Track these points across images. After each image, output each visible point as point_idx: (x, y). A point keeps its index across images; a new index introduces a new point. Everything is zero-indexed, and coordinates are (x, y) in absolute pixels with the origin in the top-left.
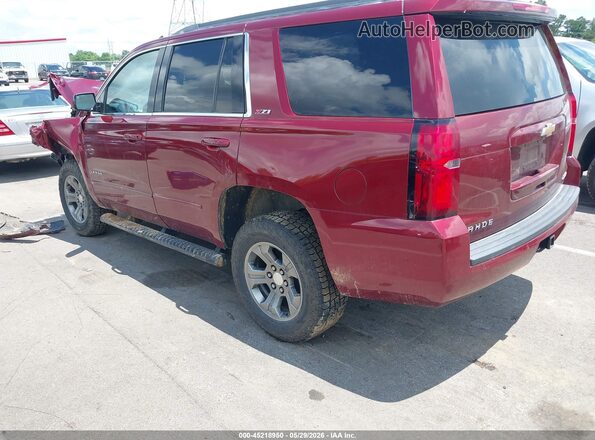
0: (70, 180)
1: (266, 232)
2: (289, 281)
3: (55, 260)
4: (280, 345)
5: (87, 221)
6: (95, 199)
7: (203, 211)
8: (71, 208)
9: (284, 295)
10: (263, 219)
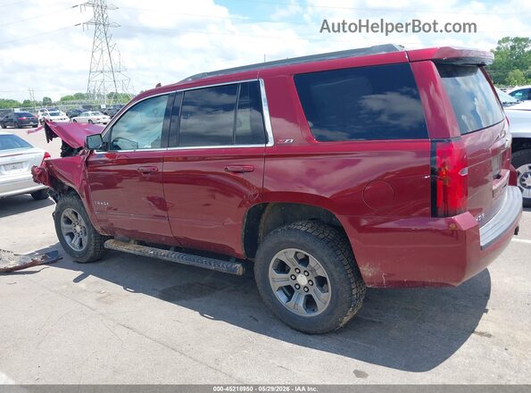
0: (68, 213)
1: (294, 240)
2: (314, 280)
3: (65, 287)
4: (310, 338)
5: (87, 249)
6: (98, 228)
7: (225, 227)
8: (67, 239)
9: (309, 293)
10: (289, 229)
